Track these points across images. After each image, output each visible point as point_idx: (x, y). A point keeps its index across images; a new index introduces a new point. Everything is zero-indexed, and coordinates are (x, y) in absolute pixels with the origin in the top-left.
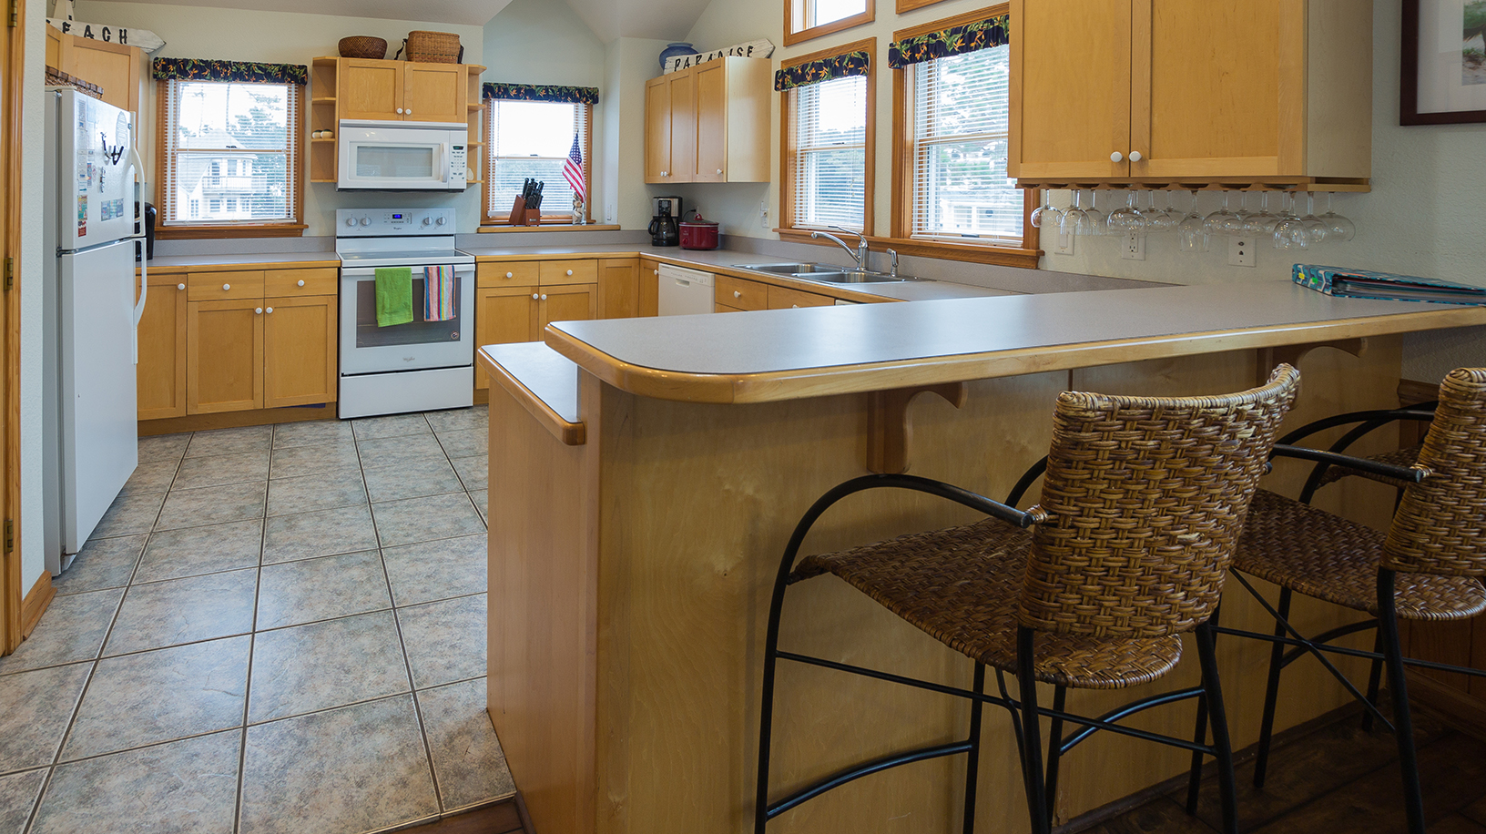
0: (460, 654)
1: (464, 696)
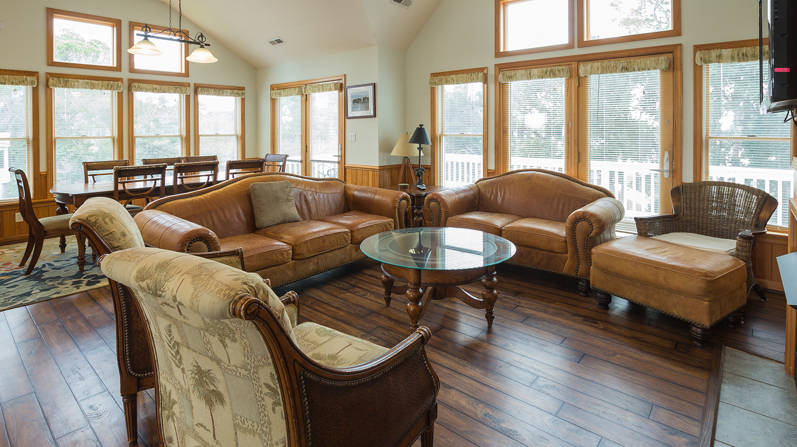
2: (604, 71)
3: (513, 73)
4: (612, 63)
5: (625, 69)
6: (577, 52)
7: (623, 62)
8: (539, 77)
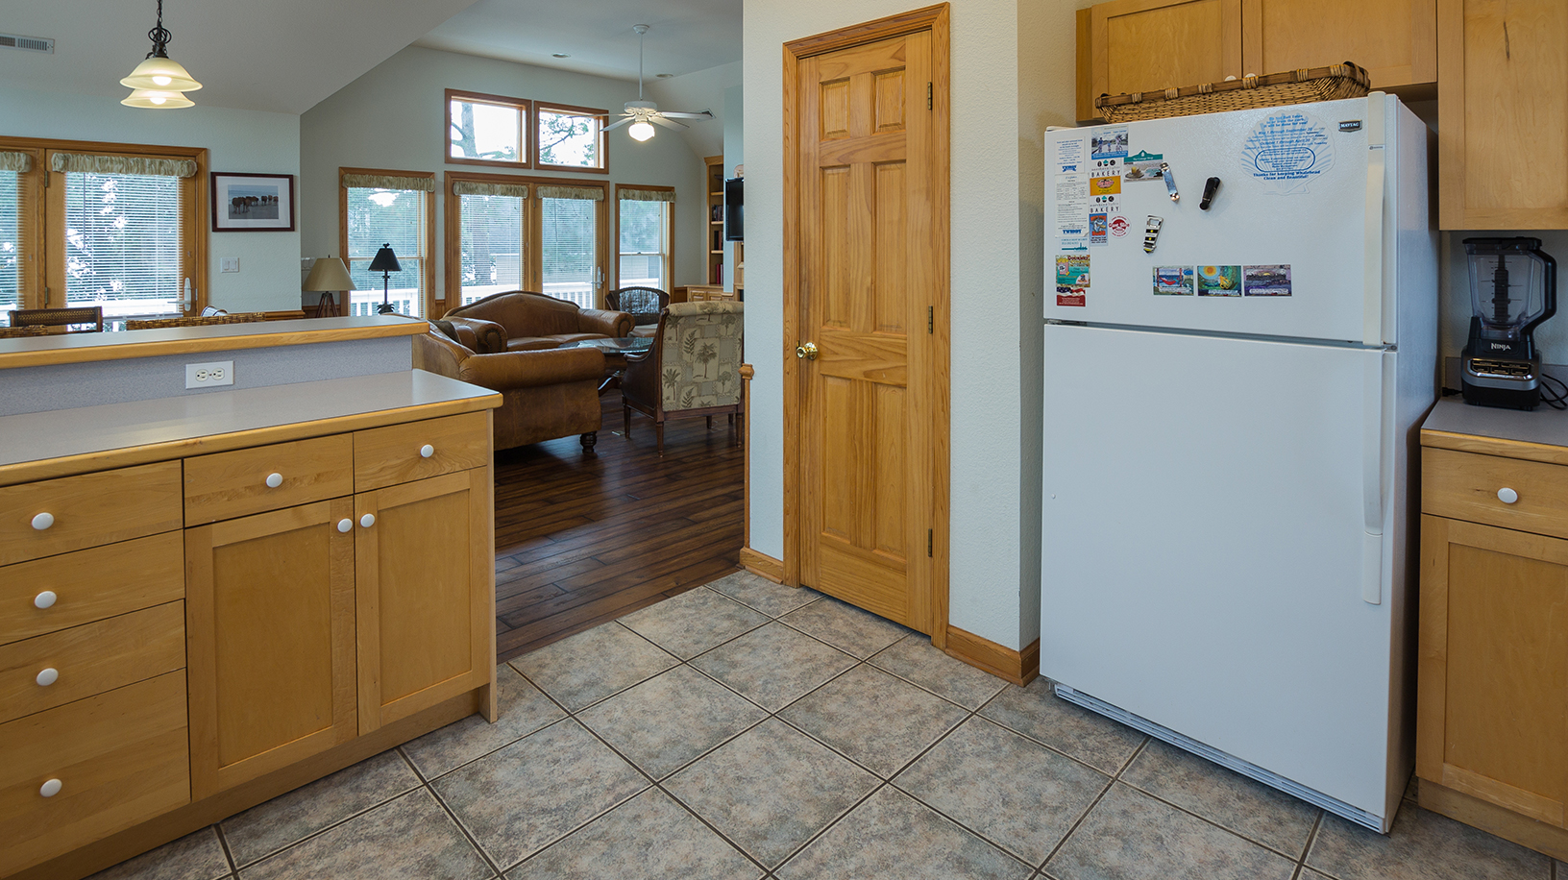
0: (544, 756)
1: (522, 723)
2: (562, 195)
3: (474, 185)
4: (569, 190)
5: (577, 197)
6: (532, 173)
7: (575, 190)
8: (502, 194)
